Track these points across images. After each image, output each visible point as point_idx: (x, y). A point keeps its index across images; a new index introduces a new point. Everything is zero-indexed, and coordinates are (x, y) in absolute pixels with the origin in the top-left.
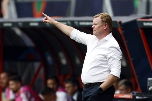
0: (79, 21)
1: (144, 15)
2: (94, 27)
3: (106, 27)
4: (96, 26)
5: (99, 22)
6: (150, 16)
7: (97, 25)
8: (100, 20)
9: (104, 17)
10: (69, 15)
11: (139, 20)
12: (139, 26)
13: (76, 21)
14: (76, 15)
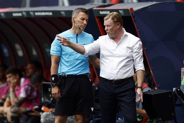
0: (34, 12)
1: (101, 4)
2: (107, 29)
3: (119, 26)
4: (109, 28)
5: (111, 24)
6: (106, 4)
7: (110, 26)
8: (112, 21)
9: (114, 17)
10: (25, 6)
11: (95, 8)
12: (96, 15)
13: (32, 11)
14: (32, 5)
